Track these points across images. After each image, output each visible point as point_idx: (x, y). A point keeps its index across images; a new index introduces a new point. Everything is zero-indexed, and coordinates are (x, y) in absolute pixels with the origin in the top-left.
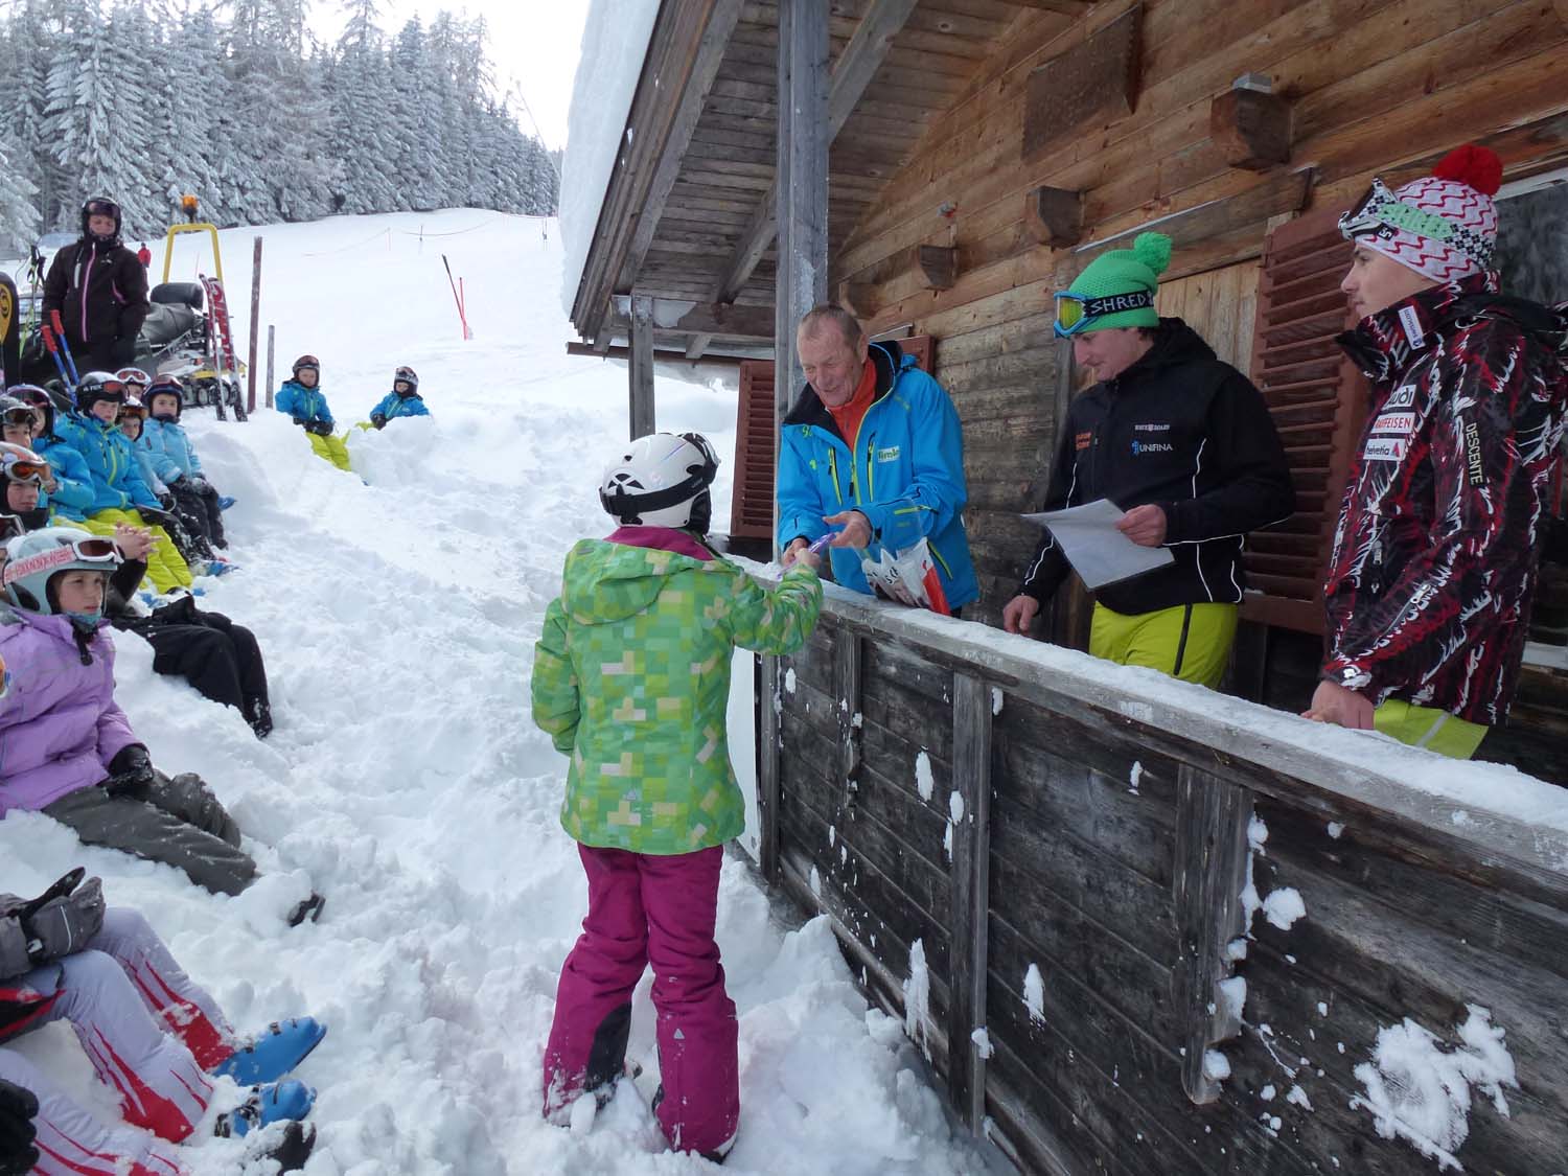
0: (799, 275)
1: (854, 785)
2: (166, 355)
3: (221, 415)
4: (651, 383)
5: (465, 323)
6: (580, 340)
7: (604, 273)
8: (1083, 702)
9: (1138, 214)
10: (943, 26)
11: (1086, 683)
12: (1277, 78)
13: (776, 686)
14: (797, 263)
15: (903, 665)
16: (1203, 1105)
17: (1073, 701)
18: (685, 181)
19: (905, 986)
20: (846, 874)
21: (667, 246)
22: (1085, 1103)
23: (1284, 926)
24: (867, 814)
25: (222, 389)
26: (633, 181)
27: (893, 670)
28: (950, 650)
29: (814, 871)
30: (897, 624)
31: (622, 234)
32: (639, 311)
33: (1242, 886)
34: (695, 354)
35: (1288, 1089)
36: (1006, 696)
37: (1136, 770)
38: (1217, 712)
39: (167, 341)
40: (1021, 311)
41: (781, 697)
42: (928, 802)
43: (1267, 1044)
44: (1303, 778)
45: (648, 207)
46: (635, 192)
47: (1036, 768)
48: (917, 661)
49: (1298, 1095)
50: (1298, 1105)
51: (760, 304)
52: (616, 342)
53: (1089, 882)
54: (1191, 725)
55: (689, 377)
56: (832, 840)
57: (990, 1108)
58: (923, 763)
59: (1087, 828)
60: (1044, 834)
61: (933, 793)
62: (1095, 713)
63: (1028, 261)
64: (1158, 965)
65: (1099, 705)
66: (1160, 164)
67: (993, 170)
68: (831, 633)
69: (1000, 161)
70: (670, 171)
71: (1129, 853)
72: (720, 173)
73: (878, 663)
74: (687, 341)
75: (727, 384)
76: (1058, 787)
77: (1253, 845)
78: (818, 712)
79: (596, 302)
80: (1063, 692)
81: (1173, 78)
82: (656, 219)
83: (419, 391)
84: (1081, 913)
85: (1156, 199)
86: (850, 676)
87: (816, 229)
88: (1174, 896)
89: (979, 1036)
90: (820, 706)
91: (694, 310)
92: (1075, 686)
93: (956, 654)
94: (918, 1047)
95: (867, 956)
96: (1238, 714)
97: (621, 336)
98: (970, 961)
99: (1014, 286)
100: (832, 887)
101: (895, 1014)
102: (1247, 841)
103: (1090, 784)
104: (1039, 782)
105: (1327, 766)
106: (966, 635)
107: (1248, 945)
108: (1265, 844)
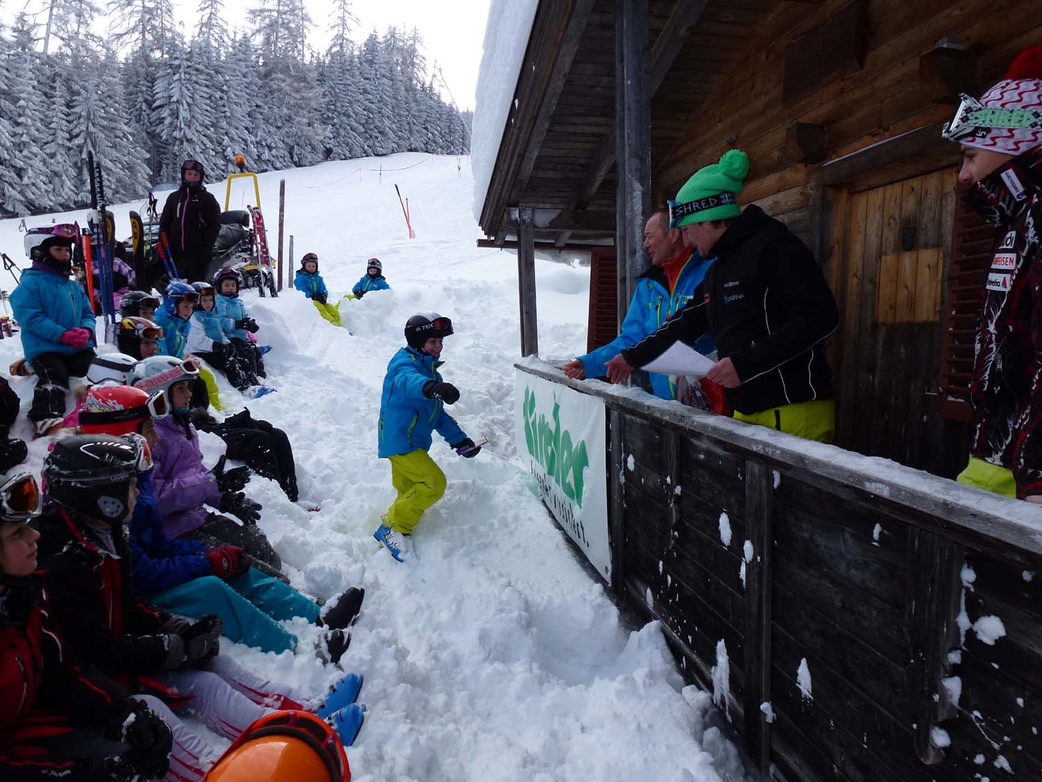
0: (632, 191)
1: (676, 533)
2: (228, 257)
3: (262, 294)
4: (532, 264)
5: (410, 228)
6: (486, 237)
7: (500, 194)
8: (839, 482)
9: (866, 139)
10: (726, 17)
11: (840, 469)
12: (968, 38)
13: (621, 467)
14: (631, 184)
15: (708, 453)
16: (931, 765)
17: (831, 481)
18: (552, 131)
19: (713, 670)
20: (671, 592)
21: (541, 174)
22: (843, 758)
23: (990, 642)
24: (686, 554)
25: (262, 275)
26: (519, 133)
27: (702, 456)
28: (742, 445)
29: (649, 591)
30: (705, 426)
31: (512, 168)
32: (524, 217)
33: (958, 612)
34: (561, 244)
35: (995, 758)
36: (782, 476)
37: (877, 529)
38: (937, 491)
39: (228, 248)
40: (785, 208)
41: (624, 474)
42: (728, 547)
43: (978, 724)
44: (1003, 538)
45: (529, 149)
46: (521, 140)
47: (804, 526)
48: (719, 451)
49: (1002, 762)
50: (1002, 768)
51: (604, 209)
52: (509, 238)
53: (843, 607)
54: (918, 499)
55: (557, 259)
56: (661, 570)
57: (774, 757)
58: (724, 520)
59: (842, 568)
60: (811, 571)
61: (731, 541)
62: (847, 490)
63: (789, 174)
64: (894, 664)
65: (850, 484)
66: (882, 102)
67: (762, 113)
68: (659, 432)
69: (767, 106)
70: (543, 125)
71: (872, 586)
72: (575, 124)
73: (691, 451)
74: (556, 236)
75: (582, 263)
76: (820, 540)
77: (965, 584)
78: (650, 483)
79: (496, 212)
80: (824, 475)
81: (890, 42)
82: (534, 158)
83: (383, 274)
84: (837, 626)
85: (880, 127)
86: (673, 461)
87: (643, 161)
88: (907, 617)
89: (765, 707)
90: (650, 480)
91: (560, 214)
92: (833, 471)
93: (747, 448)
94: (721, 713)
95: (687, 650)
96: (954, 492)
97: (511, 234)
98: (759, 657)
99: (779, 191)
100: (660, 602)
101: (706, 689)
102: (961, 582)
103: (843, 536)
104: (807, 535)
105: (1021, 531)
106: (754, 434)
107: (962, 655)
108: (973, 584)
